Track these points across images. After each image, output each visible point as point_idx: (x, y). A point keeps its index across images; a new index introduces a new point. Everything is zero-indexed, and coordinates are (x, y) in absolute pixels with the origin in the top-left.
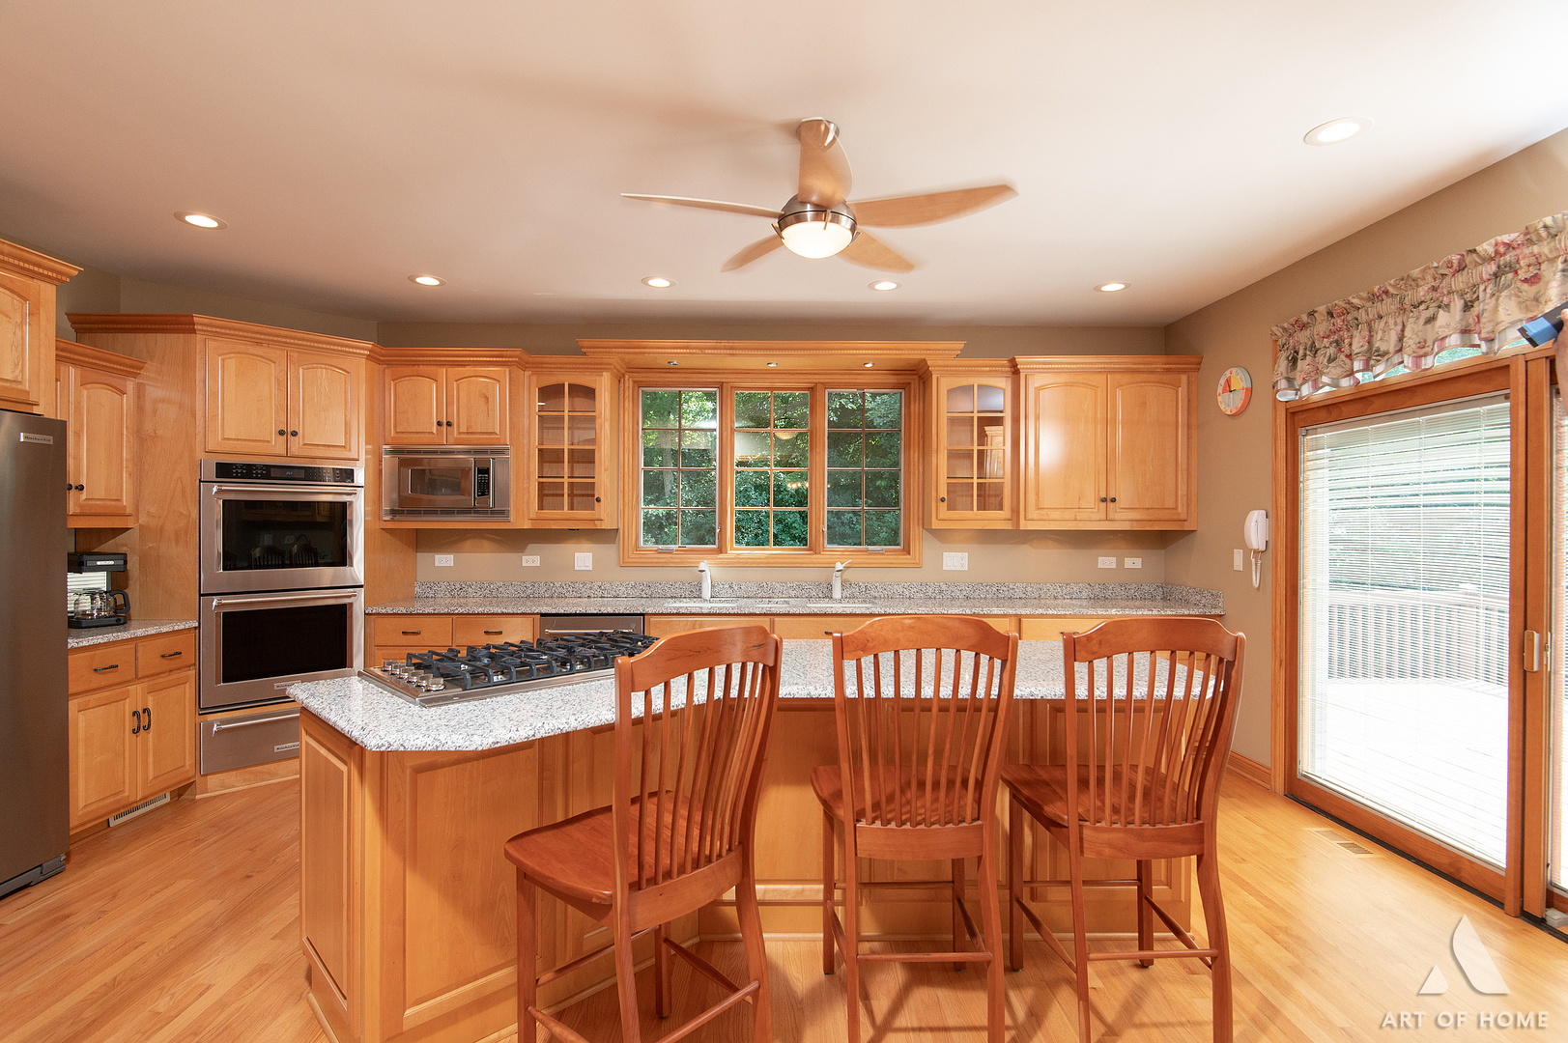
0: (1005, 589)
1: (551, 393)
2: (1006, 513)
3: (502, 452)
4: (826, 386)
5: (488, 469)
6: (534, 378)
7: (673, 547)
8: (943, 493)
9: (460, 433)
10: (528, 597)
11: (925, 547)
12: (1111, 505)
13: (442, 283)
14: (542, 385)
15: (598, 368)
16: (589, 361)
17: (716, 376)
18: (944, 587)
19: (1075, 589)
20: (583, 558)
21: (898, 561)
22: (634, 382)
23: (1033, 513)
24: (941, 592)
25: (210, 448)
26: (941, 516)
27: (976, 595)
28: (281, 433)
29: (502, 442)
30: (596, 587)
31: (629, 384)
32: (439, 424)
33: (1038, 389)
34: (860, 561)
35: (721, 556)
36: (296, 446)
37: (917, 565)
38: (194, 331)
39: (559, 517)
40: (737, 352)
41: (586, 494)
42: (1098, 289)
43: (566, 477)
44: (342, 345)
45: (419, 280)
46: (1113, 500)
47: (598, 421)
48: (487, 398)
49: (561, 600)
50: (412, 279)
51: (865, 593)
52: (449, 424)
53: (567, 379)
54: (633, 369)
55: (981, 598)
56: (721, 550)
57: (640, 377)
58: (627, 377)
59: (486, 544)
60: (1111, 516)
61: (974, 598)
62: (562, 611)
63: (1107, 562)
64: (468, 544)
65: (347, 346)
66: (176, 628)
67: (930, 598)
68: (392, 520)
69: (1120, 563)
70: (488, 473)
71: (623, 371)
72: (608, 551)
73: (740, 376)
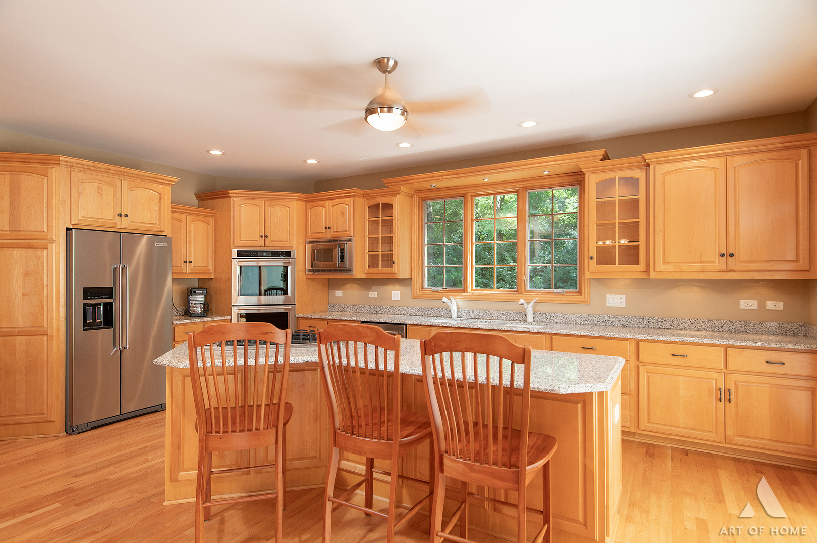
0: (654, 321)
1: (374, 208)
2: (642, 266)
3: (350, 240)
4: (526, 188)
5: (344, 249)
6: (367, 202)
7: (440, 288)
8: (593, 253)
9: (334, 232)
10: (371, 313)
11: (592, 291)
12: (730, 259)
13: (318, 162)
14: (371, 204)
15: (395, 193)
16: (390, 190)
17: (460, 190)
18: (606, 318)
19: (717, 324)
20: (396, 293)
21: (572, 299)
22: (420, 198)
23: (661, 266)
24: (604, 321)
25: (235, 245)
26: (591, 269)
27: (631, 325)
28: (262, 237)
29: (350, 235)
30: (401, 309)
31: (416, 199)
32: (325, 228)
33: (664, 175)
34: (546, 299)
35: (464, 294)
36: (268, 243)
37: (587, 303)
38: (229, 197)
39: (377, 272)
40: (460, 176)
41: (389, 261)
42: (691, 96)
43: (380, 251)
44: (286, 196)
45: (308, 162)
46: (732, 255)
47: (394, 221)
48: (344, 214)
49: (386, 315)
50: (305, 161)
51: (549, 319)
52: (329, 228)
53: (380, 200)
54: (418, 191)
55: (635, 327)
56: (464, 290)
57: (422, 195)
58: (416, 195)
59: (355, 286)
60: (730, 268)
61: (629, 327)
62: (369, 320)
63: (748, 304)
64: (348, 286)
65: (288, 196)
66: (221, 319)
67: (596, 325)
68: (313, 274)
69: (762, 305)
70: (344, 251)
71: (413, 193)
72: (407, 290)
73: (473, 188)
